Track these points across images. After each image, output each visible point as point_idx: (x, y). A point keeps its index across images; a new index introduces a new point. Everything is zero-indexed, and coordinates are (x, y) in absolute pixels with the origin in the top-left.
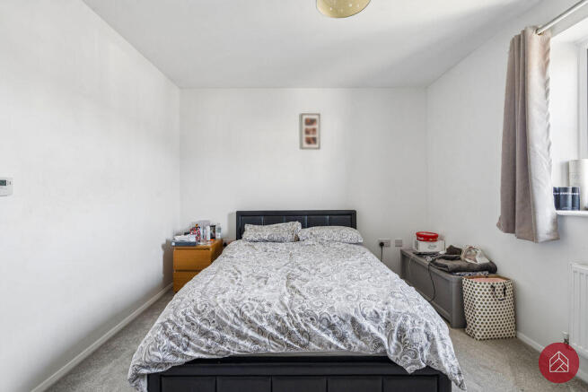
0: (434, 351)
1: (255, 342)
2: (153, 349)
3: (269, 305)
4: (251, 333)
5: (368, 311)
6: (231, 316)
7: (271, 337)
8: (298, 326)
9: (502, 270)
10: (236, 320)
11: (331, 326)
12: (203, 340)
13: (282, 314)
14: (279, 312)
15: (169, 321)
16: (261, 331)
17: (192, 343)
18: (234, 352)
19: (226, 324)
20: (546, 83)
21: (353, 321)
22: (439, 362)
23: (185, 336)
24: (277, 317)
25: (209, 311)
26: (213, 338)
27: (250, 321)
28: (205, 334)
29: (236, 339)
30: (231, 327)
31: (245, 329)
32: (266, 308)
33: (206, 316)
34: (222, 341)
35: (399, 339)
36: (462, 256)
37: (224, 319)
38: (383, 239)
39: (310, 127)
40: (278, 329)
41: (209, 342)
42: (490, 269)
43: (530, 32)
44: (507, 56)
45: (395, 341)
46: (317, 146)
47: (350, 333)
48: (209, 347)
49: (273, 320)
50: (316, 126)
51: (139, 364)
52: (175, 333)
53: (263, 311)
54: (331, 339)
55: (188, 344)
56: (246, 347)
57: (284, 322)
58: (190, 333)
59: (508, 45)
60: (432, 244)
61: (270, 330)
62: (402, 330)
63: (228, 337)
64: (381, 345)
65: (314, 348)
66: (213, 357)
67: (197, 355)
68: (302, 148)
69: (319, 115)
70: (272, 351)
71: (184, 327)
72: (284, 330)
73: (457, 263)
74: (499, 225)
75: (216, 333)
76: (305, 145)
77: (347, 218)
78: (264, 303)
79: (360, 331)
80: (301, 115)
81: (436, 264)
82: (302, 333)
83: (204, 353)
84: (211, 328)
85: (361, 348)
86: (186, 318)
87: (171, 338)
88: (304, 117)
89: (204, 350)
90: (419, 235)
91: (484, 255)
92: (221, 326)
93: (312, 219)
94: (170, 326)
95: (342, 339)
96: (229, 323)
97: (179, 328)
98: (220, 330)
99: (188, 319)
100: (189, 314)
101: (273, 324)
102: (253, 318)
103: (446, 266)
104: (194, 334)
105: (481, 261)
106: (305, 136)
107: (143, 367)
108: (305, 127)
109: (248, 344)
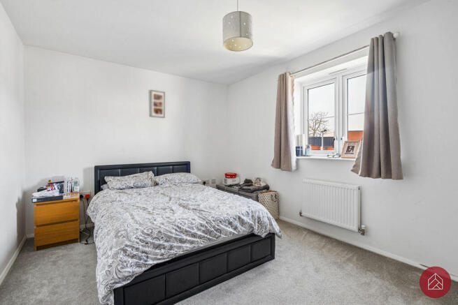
0: (271, 225)
1: (192, 242)
2: (122, 268)
3: (194, 220)
4: (189, 238)
5: (244, 212)
6: (174, 231)
7: (200, 237)
8: (214, 227)
9: (272, 188)
10: (178, 233)
11: (230, 223)
12: (158, 251)
13: (204, 223)
14: (202, 222)
15: (127, 246)
16: (194, 235)
17: (149, 255)
18: (181, 252)
19: (172, 237)
20: (293, 99)
21: (239, 218)
22: (274, 229)
23: (143, 252)
24: (202, 225)
25: (156, 232)
26: (164, 248)
27: (186, 231)
28: (158, 247)
29: (180, 244)
30: (175, 238)
31: (185, 237)
32: (194, 222)
33: (155, 236)
34: (171, 247)
35: (258, 222)
36: (253, 184)
37: (169, 234)
38: (205, 180)
39: (158, 101)
40: (204, 232)
41: (163, 251)
42: (267, 188)
43: (288, 74)
44: (277, 82)
45: (257, 224)
46: (162, 115)
47: (238, 225)
48: (162, 255)
49: (200, 227)
50: (162, 101)
51: (112, 282)
52: (135, 253)
53: (192, 224)
54: (231, 230)
55: (147, 257)
56: (187, 247)
57: (206, 227)
58: (147, 249)
59: (277, 77)
60: (234, 179)
61: (199, 233)
62: (259, 218)
63: (175, 244)
64: (252, 227)
65: (223, 238)
66: (166, 260)
67: (155, 262)
68: (151, 115)
69: (164, 93)
70: (201, 245)
71: (141, 247)
72: (207, 232)
73: (251, 188)
74: (272, 165)
75: (166, 244)
76: (154, 114)
77: (185, 167)
78: (190, 219)
79: (242, 222)
80: (151, 92)
81: (243, 189)
82: (217, 230)
83: (160, 259)
84: (161, 242)
85: (244, 231)
86: (140, 240)
87: (133, 257)
88: (153, 93)
89: (160, 257)
90: (226, 175)
91: (264, 182)
92: (168, 239)
93: (160, 169)
94: (129, 249)
95: (236, 228)
96: (174, 236)
97: (137, 249)
98: (168, 241)
99: (143, 241)
100: (141, 238)
101: (200, 230)
102: (187, 229)
103: (250, 189)
104: (150, 249)
105: (263, 184)
106: (153, 107)
107: (117, 283)
108: (153, 100)
109: (188, 245)
